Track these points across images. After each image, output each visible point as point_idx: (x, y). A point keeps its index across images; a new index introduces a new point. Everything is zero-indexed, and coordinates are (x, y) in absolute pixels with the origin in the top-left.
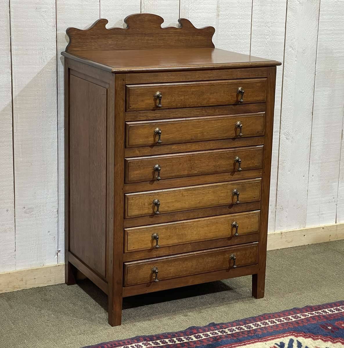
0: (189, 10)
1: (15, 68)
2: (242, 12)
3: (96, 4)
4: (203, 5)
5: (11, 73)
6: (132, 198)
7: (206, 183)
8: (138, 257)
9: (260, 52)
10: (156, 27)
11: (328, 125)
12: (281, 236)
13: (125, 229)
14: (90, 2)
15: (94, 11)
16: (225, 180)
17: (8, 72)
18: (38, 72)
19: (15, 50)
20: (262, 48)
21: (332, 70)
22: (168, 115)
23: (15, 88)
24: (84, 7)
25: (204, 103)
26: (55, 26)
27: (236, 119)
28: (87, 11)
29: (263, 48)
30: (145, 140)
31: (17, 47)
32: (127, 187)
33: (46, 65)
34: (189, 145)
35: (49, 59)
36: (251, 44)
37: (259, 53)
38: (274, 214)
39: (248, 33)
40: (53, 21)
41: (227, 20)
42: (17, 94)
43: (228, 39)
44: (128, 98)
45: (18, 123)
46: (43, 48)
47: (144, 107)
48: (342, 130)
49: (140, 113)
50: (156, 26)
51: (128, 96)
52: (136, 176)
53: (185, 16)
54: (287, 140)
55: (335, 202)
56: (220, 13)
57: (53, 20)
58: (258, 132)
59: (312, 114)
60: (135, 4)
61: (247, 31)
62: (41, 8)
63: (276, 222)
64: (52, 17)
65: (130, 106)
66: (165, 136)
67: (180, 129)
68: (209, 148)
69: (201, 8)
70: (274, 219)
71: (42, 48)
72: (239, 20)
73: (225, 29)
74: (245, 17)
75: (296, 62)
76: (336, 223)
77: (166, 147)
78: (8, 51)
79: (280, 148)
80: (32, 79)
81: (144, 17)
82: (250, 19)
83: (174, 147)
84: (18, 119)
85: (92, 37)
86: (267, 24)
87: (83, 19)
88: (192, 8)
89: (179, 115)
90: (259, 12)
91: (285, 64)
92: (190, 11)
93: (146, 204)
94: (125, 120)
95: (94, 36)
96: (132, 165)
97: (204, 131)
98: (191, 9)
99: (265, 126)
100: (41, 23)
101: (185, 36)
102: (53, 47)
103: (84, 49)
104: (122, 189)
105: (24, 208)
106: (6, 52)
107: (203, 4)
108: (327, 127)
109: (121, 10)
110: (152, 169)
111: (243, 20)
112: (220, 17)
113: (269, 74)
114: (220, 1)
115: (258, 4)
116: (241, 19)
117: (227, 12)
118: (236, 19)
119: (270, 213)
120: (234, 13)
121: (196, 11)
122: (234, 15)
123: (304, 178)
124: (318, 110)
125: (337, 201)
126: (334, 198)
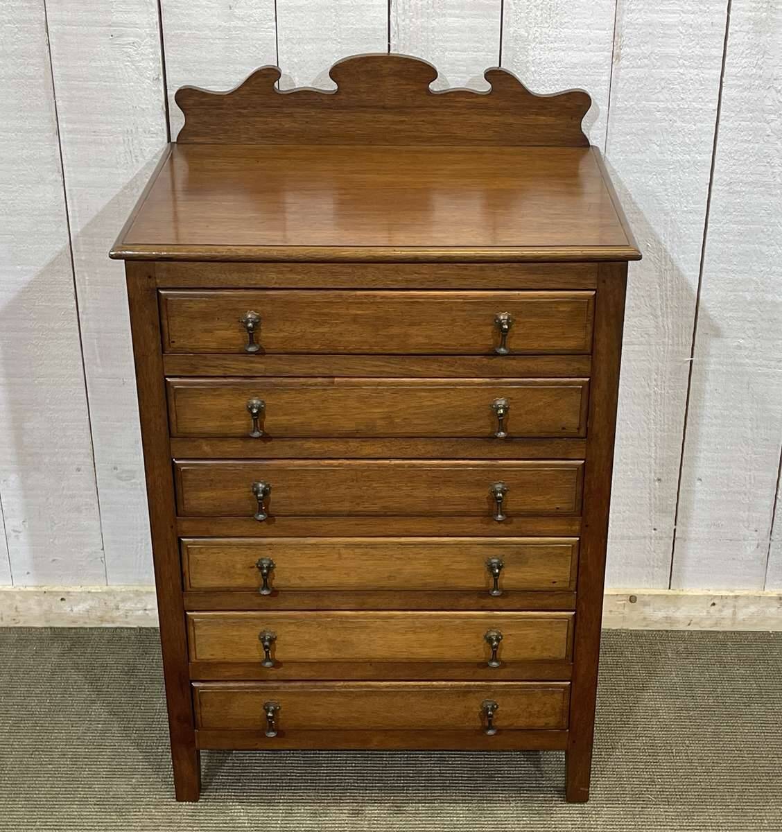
0: (529, 42)
1: (69, 172)
2: (693, 49)
3: (266, 26)
4: (570, 31)
5: (62, 184)
6: (198, 550)
7: (408, 534)
8: (227, 673)
9: (746, 156)
10: (414, 91)
13: (188, 613)
14: (248, 20)
15: (260, 42)
16: (463, 532)
17: (56, 181)
18: (125, 185)
19: (67, 132)
20: (752, 145)
22: (287, 367)
23: (74, 217)
24: (234, 32)
25: (392, 347)
26: (161, 77)
27: (494, 390)
28: (243, 42)
29: (757, 145)
30: (223, 423)
31: (70, 126)
32: (185, 525)
33: (144, 168)
34: (353, 444)
35: (149, 157)
36: (719, 135)
37: (742, 158)
38: (764, 550)
39: (711, 105)
40: (153, 66)
41: (646, 70)
42: (79, 230)
43: (645, 120)
44: (165, 322)
45: (85, 292)
46: (134, 130)
47: (213, 345)
49: (205, 358)
50: (415, 88)
51: (164, 316)
52: (204, 502)
53: (518, 57)
56: (622, 51)
57: (153, 63)
58: (564, 428)
60: (372, 26)
61: (707, 100)
62: (120, 36)
63: (768, 569)
64: (151, 56)
65: (173, 342)
66: (280, 418)
67: (322, 404)
68: (415, 454)
69: (565, 37)
70: (765, 562)
71: (132, 130)
72: (681, 71)
73: (637, 95)
74: (701, 63)
77: (289, 443)
78: (51, 134)
80: (111, 198)
81: (379, 66)
82: (718, 69)
83: (308, 444)
84: (85, 285)
85: (240, 113)
86: (775, 81)
87: (231, 63)
88: (537, 37)
89: (320, 370)
90: (749, 51)
92: (533, 45)
93: (239, 566)
94: (163, 374)
95: (245, 108)
96: (190, 476)
97: (393, 415)
98: (535, 41)
99: (587, 414)
100: (124, 70)
101: (500, 114)
102: (157, 127)
103: (219, 139)
104: (172, 527)
105: (115, 468)
106: (47, 135)
107: (570, 27)
109: (335, 42)
110: (247, 490)
111: (695, 72)
112: (624, 62)
113: (604, 282)
114: (626, 18)
115: (746, 28)
116: (691, 67)
117: (646, 49)
118: (673, 67)
119: (753, 548)
120: (669, 50)
121: (551, 45)
122: (667, 56)
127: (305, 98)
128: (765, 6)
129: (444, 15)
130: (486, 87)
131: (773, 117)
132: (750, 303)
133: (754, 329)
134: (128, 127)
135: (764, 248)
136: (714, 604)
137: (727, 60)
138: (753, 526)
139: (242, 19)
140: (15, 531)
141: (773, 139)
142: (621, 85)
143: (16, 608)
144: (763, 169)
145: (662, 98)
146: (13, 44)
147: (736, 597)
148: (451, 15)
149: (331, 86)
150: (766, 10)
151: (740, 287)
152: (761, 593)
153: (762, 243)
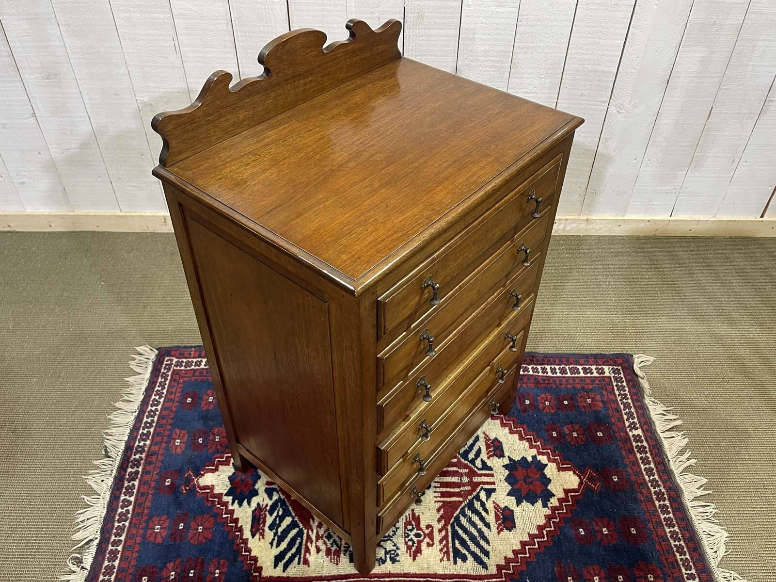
10: (315, 55)
11: (691, 99)
12: (586, 223)
21: (717, 22)
30: (407, 360)
44: (382, 320)
47: (407, 314)
48: (712, 108)
50: (314, 52)
51: (382, 315)
54: (619, 115)
55: (675, 193)
59: (668, 83)
65: (387, 330)
75: (656, 7)
76: (670, 218)
79: (605, 123)
81: (294, 43)
85: (209, 120)
91: (636, 8)
95: (211, 116)
108: (688, 101)
123: (635, 161)
124: (679, 77)
125: (680, 192)
126: (675, 189)
132: (590, 71)
133: (590, 85)
135: (601, 41)
138: (579, 186)
147: (566, 219)
153: (600, 38)
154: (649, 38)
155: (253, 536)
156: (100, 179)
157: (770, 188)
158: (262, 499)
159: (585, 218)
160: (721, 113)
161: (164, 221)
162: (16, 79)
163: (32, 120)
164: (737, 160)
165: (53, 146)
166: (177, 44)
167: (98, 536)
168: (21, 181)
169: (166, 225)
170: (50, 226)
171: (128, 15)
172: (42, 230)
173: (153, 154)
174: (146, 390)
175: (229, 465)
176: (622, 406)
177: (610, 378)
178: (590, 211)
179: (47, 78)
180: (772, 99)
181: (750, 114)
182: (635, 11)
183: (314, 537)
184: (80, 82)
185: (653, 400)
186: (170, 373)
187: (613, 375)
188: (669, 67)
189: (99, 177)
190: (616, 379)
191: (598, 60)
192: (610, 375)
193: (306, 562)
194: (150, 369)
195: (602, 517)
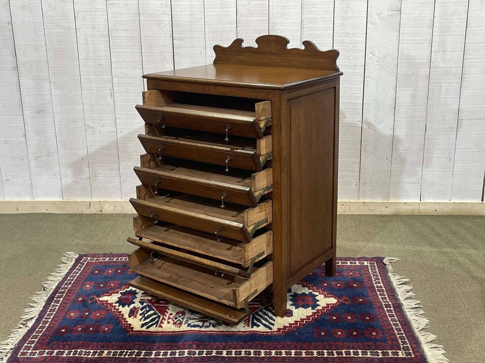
2: (324, 25)
4: (289, 20)
10: (281, 48)
11: (411, 119)
12: (363, 205)
21: (414, 73)
38: (358, 186)
39: (331, 42)
41: (311, 31)
48: (426, 124)
54: (369, 129)
55: (419, 183)
56: (304, 26)
59: (395, 109)
63: (359, 193)
70: (358, 190)
72: (322, 32)
74: (327, 29)
75: (377, 66)
76: (420, 201)
79: (362, 134)
81: (270, 38)
82: (332, 31)
85: (230, 54)
90: (341, 25)
91: (366, 67)
95: (232, 52)
101: (307, 57)
108: (410, 121)
111: (326, 32)
112: (304, 29)
113: (274, 97)
114: (304, 16)
115: (339, 18)
116: (324, 30)
117: (310, 25)
118: (319, 31)
119: (354, 186)
120: (317, 26)
121: (283, 25)
122: (317, 27)
123: (387, 161)
124: (401, 106)
125: (422, 183)
126: (418, 180)
127: (249, 49)
128: (344, 12)
129: (252, 17)
130: (303, 48)
131: (349, 45)
132: (347, 103)
133: (349, 111)
134: (162, 51)
135: (350, 86)
136: (343, 205)
137: (334, 28)
138: (354, 178)
139: (195, 19)
140: (123, 181)
141: (350, 51)
142: (304, 36)
143: (123, 207)
144: (347, 61)
145: (316, 40)
146: (130, 27)
147: (350, 202)
148: (254, 17)
149: (256, 46)
150: (345, 13)
151: (344, 98)
152: (358, 201)
153: (349, 84)
154: (377, 83)
155: (130, 317)
156: (54, 176)
157: (480, 179)
158: (137, 305)
159: (362, 201)
160: (432, 128)
161: (89, 205)
162: (20, 113)
163: (23, 139)
164: (453, 159)
165: (31, 155)
166: (112, 93)
167: (37, 316)
168: (7, 178)
169: (90, 208)
170: (18, 209)
171: (88, 77)
172: (11, 213)
173: (89, 159)
174: (70, 269)
175: (118, 293)
176: (372, 276)
177: (367, 266)
178: (364, 197)
179: (38, 113)
180: (461, 118)
181: (450, 128)
182: (366, 68)
183: (166, 318)
184: (55, 115)
185: (393, 274)
186: (86, 263)
187: (369, 265)
188: (393, 100)
189: (54, 175)
190: (371, 266)
191: (350, 97)
192: (367, 265)
193: (161, 326)
194: (74, 262)
195: (348, 313)
